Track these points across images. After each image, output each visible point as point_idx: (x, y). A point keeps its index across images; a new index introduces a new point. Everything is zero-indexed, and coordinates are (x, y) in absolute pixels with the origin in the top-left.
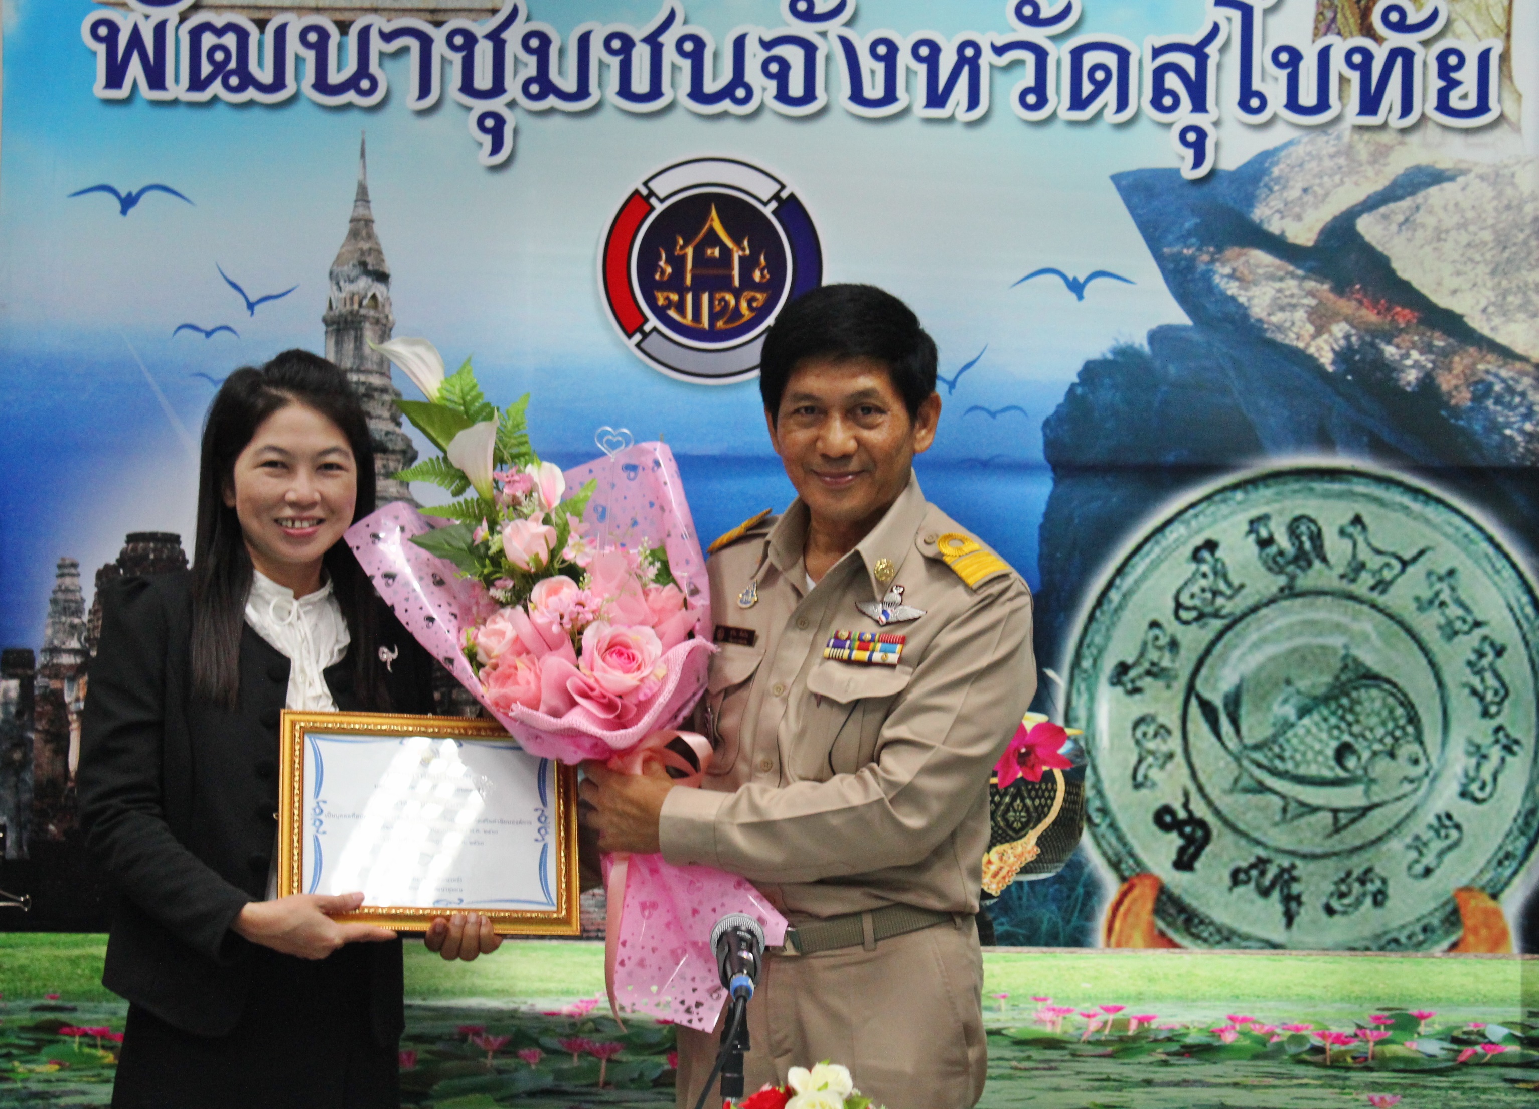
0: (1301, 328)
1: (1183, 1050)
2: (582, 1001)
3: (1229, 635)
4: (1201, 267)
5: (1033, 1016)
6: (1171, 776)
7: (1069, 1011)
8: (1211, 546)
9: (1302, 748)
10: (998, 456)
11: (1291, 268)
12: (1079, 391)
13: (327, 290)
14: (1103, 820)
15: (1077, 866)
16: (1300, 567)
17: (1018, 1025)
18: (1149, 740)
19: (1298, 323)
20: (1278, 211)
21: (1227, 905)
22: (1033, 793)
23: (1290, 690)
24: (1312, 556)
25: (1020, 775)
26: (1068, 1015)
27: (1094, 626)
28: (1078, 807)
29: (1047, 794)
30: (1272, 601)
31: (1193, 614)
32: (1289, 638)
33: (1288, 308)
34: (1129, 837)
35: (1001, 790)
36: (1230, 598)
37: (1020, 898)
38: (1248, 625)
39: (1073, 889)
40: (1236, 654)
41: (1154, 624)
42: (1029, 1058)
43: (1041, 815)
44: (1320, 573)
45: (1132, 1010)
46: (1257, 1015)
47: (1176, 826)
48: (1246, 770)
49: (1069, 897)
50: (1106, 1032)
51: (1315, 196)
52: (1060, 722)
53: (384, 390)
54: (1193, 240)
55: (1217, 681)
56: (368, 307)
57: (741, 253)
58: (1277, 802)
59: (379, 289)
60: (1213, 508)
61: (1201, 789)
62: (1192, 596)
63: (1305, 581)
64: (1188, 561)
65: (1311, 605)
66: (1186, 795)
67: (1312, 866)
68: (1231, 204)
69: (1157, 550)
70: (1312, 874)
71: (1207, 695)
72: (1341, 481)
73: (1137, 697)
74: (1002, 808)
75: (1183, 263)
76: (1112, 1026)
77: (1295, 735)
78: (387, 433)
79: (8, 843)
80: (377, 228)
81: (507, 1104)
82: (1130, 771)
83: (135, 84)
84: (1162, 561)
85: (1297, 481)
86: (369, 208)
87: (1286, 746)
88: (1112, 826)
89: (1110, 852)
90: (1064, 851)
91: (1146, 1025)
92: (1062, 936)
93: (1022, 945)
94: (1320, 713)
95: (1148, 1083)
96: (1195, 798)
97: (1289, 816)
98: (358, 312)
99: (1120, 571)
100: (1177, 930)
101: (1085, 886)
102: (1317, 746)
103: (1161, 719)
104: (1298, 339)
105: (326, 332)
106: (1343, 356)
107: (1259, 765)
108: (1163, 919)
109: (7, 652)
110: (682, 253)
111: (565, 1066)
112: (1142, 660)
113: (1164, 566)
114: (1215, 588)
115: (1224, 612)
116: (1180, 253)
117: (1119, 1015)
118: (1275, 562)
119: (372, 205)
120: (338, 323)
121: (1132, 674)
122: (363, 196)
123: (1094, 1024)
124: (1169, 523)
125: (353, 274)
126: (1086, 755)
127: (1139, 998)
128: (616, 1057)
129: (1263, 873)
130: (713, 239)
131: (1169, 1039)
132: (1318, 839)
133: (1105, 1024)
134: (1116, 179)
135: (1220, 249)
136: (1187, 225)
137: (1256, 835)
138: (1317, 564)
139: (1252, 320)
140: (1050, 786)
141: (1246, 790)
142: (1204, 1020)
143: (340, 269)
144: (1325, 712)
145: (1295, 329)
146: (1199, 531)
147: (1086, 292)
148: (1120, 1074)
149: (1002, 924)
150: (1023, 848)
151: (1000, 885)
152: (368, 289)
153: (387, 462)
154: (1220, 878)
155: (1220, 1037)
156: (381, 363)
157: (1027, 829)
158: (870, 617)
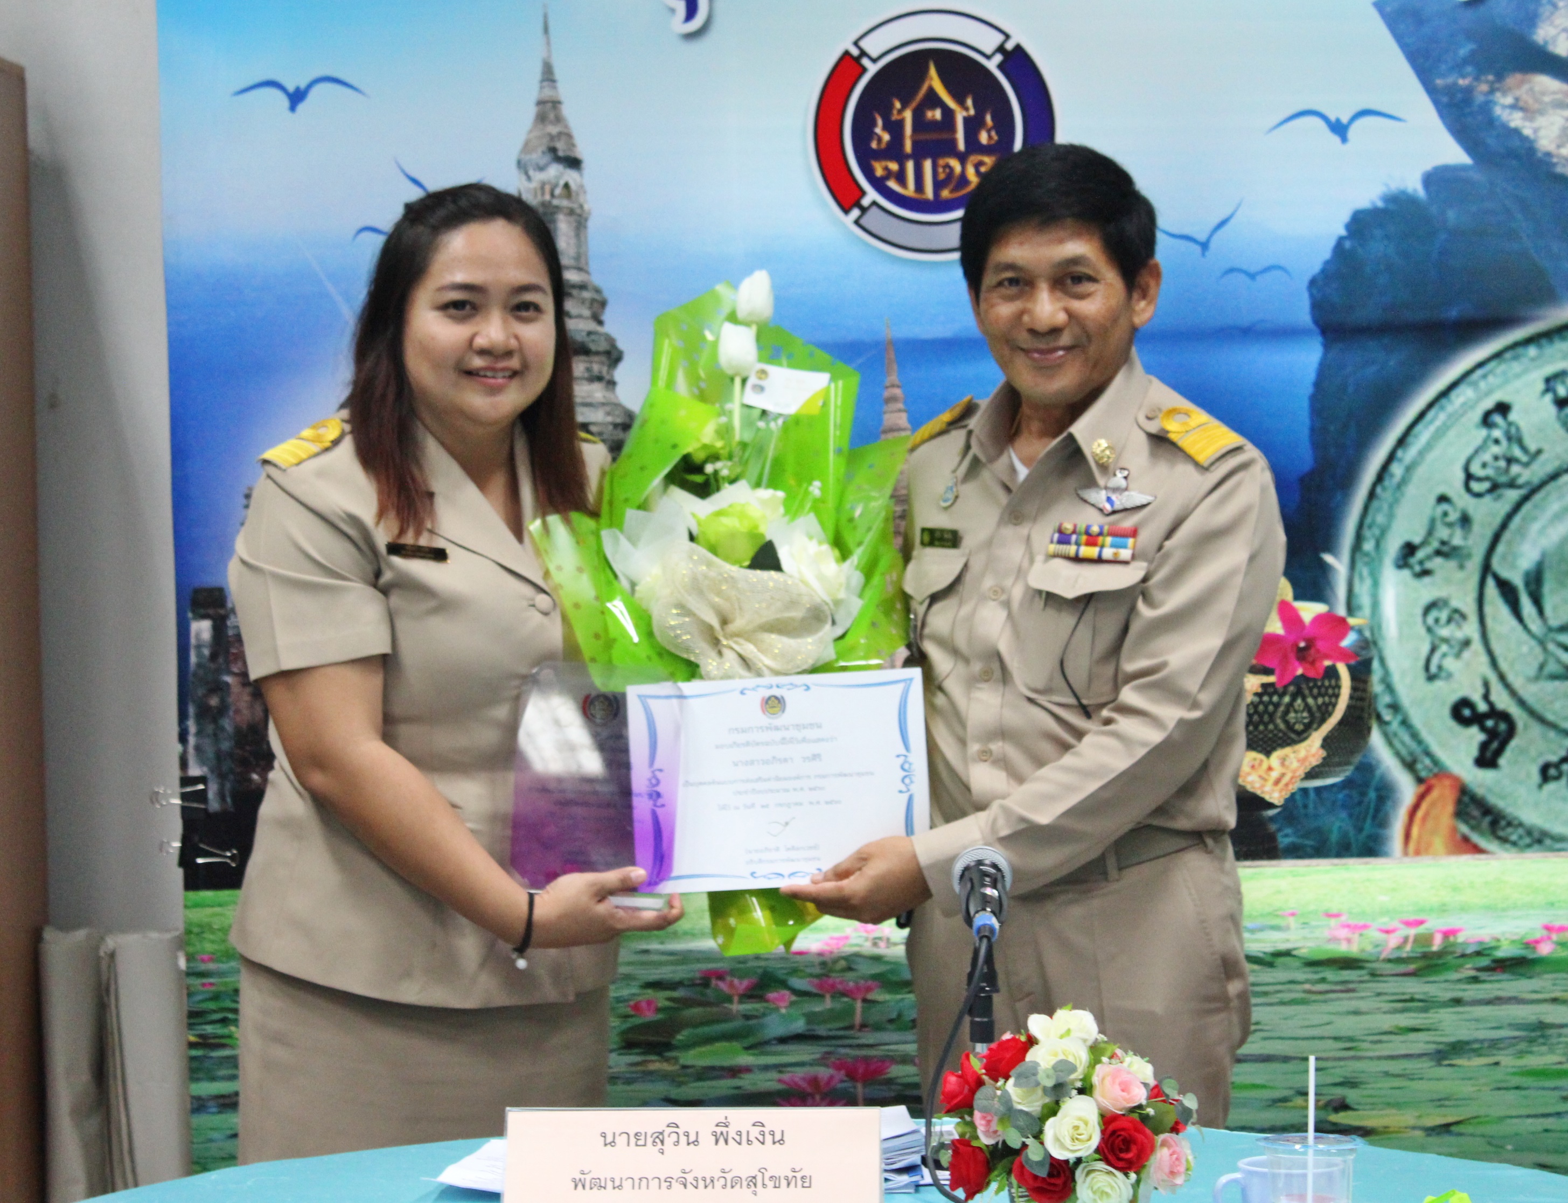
1: (1493, 965)
2: (832, 938)
3: (1527, 507)
4: (1479, 99)
5: (1326, 934)
6: (1468, 665)
7: (1365, 927)
8: (1503, 408)
10: (1262, 321)
12: (1347, 244)
13: (516, 181)
14: (1394, 718)
15: (1368, 768)
17: (1310, 944)
18: (1443, 626)
20: (1564, 30)
21: (1536, 805)
22: (1315, 691)
25: (1300, 671)
26: (1365, 932)
27: (1375, 504)
28: (1366, 704)
29: (1330, 691)
31: (1486, 485)
34: (1425, 734)
35: (1280, 690)
36: (1526, 465)
37: (1305, 806)
38: (1548, 494)
39: (1363, 794)
40: (1535, 527)
41: (1443, 499)
42: (1323, 980)
43: (1325, 712)
45: (1435, 924)
47: (1477, 719)
48: (1553, 655)
49: (1360, 803)
50: (1408, 947)
52: (1341, 611)
53: (583, 287)
54: (1469, 69)
55: (1516, 558)
56: (560, 197)
57: (965, 114)
59: (571, 176)
60: (1503, 367)
61: (1502, 678)
62: (1484, 465)
64: (1477, 427)
66: (1486, 685)
68: (1511, 25)
69: (1442, 417)
71: (1505, 574)
73: (1427, 580)
74: (1282, 709)
75: (1459, 96)
76: (1414, 942)
78: (589, 333)
79: (211, 795)
80: (567, 110)
81: (756, 1052)
82: (1421, 663)
84: (1449, 428)
86: (555, 88)
88: (1405, 723)
89: (1404, 752)
90: (1352, 753)
91: (1452, 939)
92: (1354, 846)
93: (1310, 857)
95: (1457, 1002)
96: (1496, 688)
98: (550, 202)
99: (1402, 442)
100: (1482, 834)
101: (1378, 789)
103: (1455, 603)
108: (1466, 822)
109: (197, 591)
110: (899, 118)
111: (818, 1008)
112: (1431, 540)
113: (1451, 434)
114: (1509, 455)
115: (1520, 481)
116: (1455, 84)
117: (1421, 929)
119: (561, 85)
121: (1420, 554)
122: (548, 75)
123: (1393, 941)
124: (1454, 385)
125: (542, 162)
126: (1372, 647)
127: (1443, 909)
128: (871, 996)
130: (933, 100)
131: (1478, 954)
133: (1406, 940)
134: (1380, 5)
135: (1500, 77)
136: (1463, 52)
137: (1565, 725)
139: (1539, 155)
140: (1333, 682)
141: (1554, 677)
142: (1516, 932)
143: (528, 157)
146: (1489, 393)
147: (1352, 133)
148: (1425, 993)
149: (1286, 836)
150: (1307, 751)
151: (1283, 793)
152: (558, 178)
153: (588, 365)
154: (1528, 775)
155: (1535, 948)
156: (578, 258)
157: (1310, 730)
158: (1093, 505)
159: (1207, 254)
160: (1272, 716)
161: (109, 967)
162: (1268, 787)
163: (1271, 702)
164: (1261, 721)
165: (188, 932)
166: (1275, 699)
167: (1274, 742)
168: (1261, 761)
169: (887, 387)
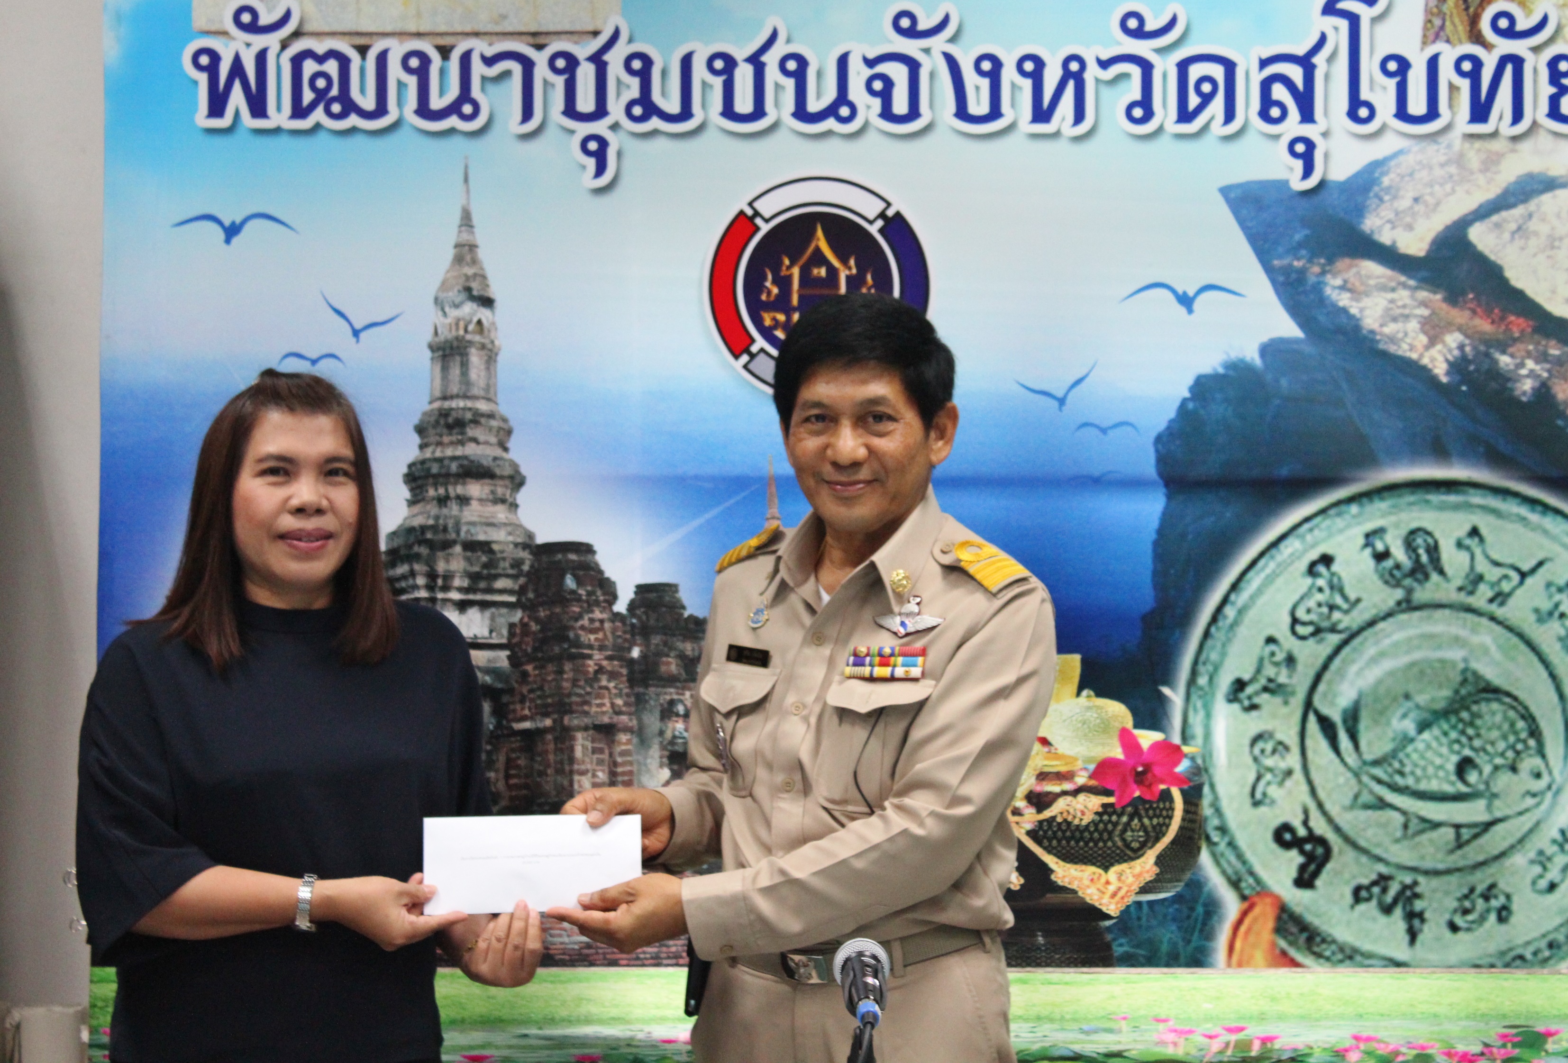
0: (1414, 339)
3: (1346, 650)
4: (1312, 279)
5: (1153, 1037)
6: (1290, 793)
7: (1190, 1032)
8: (1327, 560)
9: (1422, 763)
10: (1110, 472)
11: (1403, 278)
12: (1191, 406)
13: (433, 316)
14: (1222, 838)
15: (1197, 885)
16: (1417, 580)
17: (1139, 1047)
18: (1267, 757)
19: (1411, 334)
20: (1389, 221)
21: (1349, 923)
22: (1151, 812)
23: (1409, 704)
24: (1430, 568)
25: (1137, 794)
26: (1190, 1037)
27: (1209, 643)
28: (1197, 825)
29: (1164, 812)
30: (1389, 615)
31: (1310, 629)
32: (1408, 652)
33: (1401, 319)
34: (1249, 856)
35: (1119, 809)
36: (1346, 612)
37: (1139, 919)
38: (1366, 639)
39: (1192, 909)
40: (1354, 669)
41: (1271, 640)
43: (1159, 833)
44: (1437, 585)
45: (1254, 1031)
46: (1382, 1034)
47: (1296, 843)
48: (1366, 786)
49: (1189, 917)
50: (1229, 1052)
51: (1427, 206)
52: (1176, 740)
53: (491, 416)
54: (1303, 252)
55: (1335, 696)
57: (847, 272)
58: (1398, 818)
59: (484, 314)
60: (1328, 522)
61: (1320, 806)
62: (1309, 611)
63: (1422, 594)
64: (1303, 576)
65: (1429, 618)
66: (1306, 812)
67: (1435, 882)
68: (1342, 215)
69: (1272, 565)
70: (1434, 891)
71: (1325, 711)
72: (1457, 492)
73: (1254, 713)
74: (1120, 827)
75: (1294, 276)
76: (1235, 1047)
77: (1416, 750)
78: (495, 459)
80: (482, 254)
82: (1248, 789)
83: (237, 114)
84: (1278, 576)
85: (1413, 493)
86: (473, 233)
87: (1406, 761)
88: (1231, 844)
89: (1230, 871)
90: (1183, 870)
91: (1269, 1045)
92: (1182, 956)
93: (1142, 965)
94: (1440, 727)
96: (1315, 814)
97: (1410, 831)
98: (463, 337)
99: (1235, 587)
100: (1298, 949)
101: (1205, 905)
102: (1438, 761)
103: (1279, 736)
104: (1411, 350)
105: (432, 359)
106: (1457, 366)
107: (1379, 781)
108: (1285, 938)
110: (788, 273)
112: (1259, 677)
113: (1280, 581)
114: (1331, 602)
115: (1341, 626)
116: (1290, 265)
117: (1241, 1036)
118: (1392, 575)
119: (476, 230)
120: (444, 349)
121: (1249, 690)
122: (467, 221)
123: (1216, 1046)
124: (1283, 537)
125: (458, 300)
126: (1203, 773)
127: (1262, 1017)
129: (1384, 890)
130: (819, 258)
131: (1293, 1060)
132: (1440, 856)
133: (1227, 1045)
134: (1225, 191)
135: (1331, 260)
136: (1298, 237)
137: (1377, 851)
138: (1435, 577)
139: (1365, 332)
140: (1167, 804)
141: (1367, 807)
142: (1329, 1039)
143: (445, 295)
144: (1446, 726)
145: (1408, 340)
146: (1313, 546)
147: (1196, 306)
149: (1121, 945)
150: (1142, 867)
151: (1119, 906)
152: (474, 314)
153: (493, 488)
154: (1342, 896)
155: (1344, 1056)
156: (488, 388)
157: (1146, 848)
158: (888, 630)
159: (1064, 408)
160: (1110, 833)
161: (14, 1039)
162: (1106, 899)
163: (1110, 821)
164: (1101, 839)
165: (93, 1006)
166: (1114, 818)
167: (1112, 858)
168: (1100, 875)
169: (768, 519)
